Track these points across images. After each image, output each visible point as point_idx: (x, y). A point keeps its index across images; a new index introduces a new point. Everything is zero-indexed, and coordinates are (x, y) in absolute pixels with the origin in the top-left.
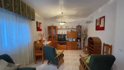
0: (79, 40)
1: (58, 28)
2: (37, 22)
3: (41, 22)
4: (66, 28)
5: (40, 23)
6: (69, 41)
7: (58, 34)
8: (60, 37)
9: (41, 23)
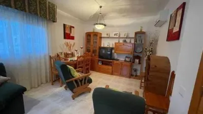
0: (137, 61)
1: (103, 36)
2: (64, 25)
3: (72, 25)
4: (116, 36)
5: (71, 27)
6: (118, 60)
7: (102, 46)
8: (104, 52)
9: (73, 27)
